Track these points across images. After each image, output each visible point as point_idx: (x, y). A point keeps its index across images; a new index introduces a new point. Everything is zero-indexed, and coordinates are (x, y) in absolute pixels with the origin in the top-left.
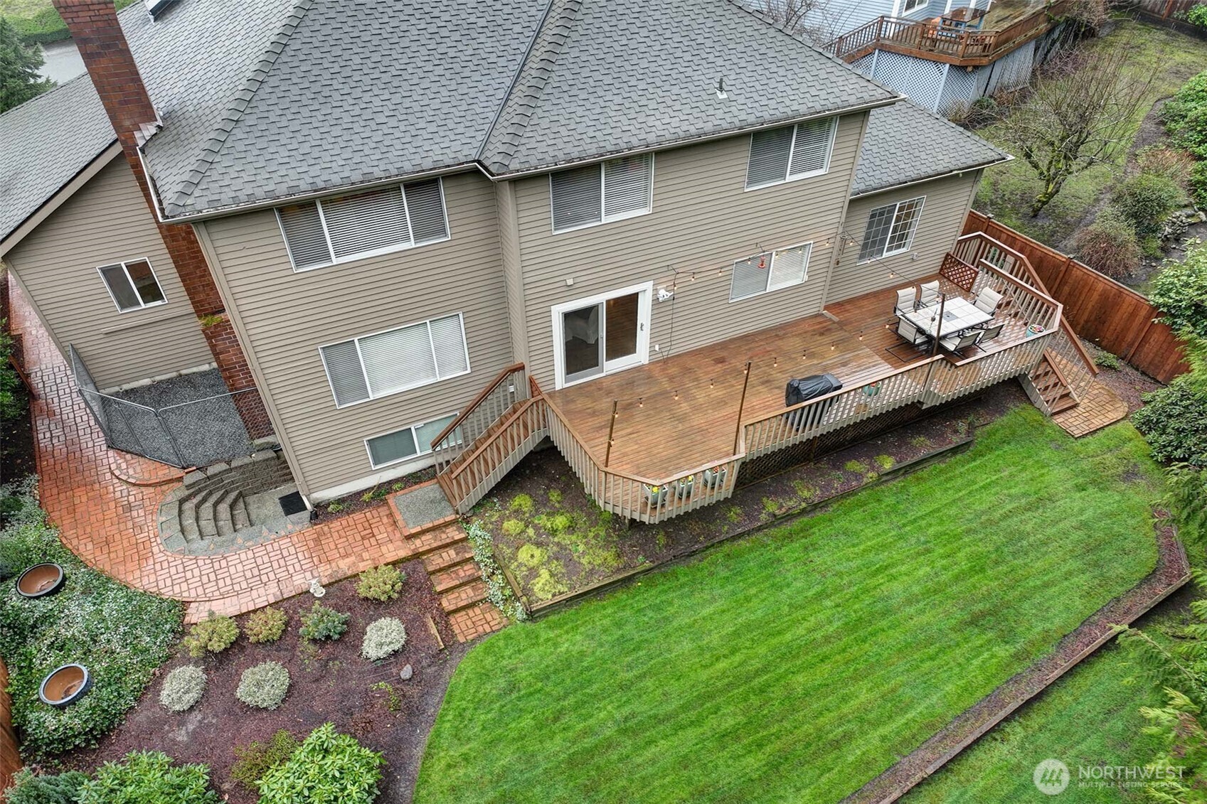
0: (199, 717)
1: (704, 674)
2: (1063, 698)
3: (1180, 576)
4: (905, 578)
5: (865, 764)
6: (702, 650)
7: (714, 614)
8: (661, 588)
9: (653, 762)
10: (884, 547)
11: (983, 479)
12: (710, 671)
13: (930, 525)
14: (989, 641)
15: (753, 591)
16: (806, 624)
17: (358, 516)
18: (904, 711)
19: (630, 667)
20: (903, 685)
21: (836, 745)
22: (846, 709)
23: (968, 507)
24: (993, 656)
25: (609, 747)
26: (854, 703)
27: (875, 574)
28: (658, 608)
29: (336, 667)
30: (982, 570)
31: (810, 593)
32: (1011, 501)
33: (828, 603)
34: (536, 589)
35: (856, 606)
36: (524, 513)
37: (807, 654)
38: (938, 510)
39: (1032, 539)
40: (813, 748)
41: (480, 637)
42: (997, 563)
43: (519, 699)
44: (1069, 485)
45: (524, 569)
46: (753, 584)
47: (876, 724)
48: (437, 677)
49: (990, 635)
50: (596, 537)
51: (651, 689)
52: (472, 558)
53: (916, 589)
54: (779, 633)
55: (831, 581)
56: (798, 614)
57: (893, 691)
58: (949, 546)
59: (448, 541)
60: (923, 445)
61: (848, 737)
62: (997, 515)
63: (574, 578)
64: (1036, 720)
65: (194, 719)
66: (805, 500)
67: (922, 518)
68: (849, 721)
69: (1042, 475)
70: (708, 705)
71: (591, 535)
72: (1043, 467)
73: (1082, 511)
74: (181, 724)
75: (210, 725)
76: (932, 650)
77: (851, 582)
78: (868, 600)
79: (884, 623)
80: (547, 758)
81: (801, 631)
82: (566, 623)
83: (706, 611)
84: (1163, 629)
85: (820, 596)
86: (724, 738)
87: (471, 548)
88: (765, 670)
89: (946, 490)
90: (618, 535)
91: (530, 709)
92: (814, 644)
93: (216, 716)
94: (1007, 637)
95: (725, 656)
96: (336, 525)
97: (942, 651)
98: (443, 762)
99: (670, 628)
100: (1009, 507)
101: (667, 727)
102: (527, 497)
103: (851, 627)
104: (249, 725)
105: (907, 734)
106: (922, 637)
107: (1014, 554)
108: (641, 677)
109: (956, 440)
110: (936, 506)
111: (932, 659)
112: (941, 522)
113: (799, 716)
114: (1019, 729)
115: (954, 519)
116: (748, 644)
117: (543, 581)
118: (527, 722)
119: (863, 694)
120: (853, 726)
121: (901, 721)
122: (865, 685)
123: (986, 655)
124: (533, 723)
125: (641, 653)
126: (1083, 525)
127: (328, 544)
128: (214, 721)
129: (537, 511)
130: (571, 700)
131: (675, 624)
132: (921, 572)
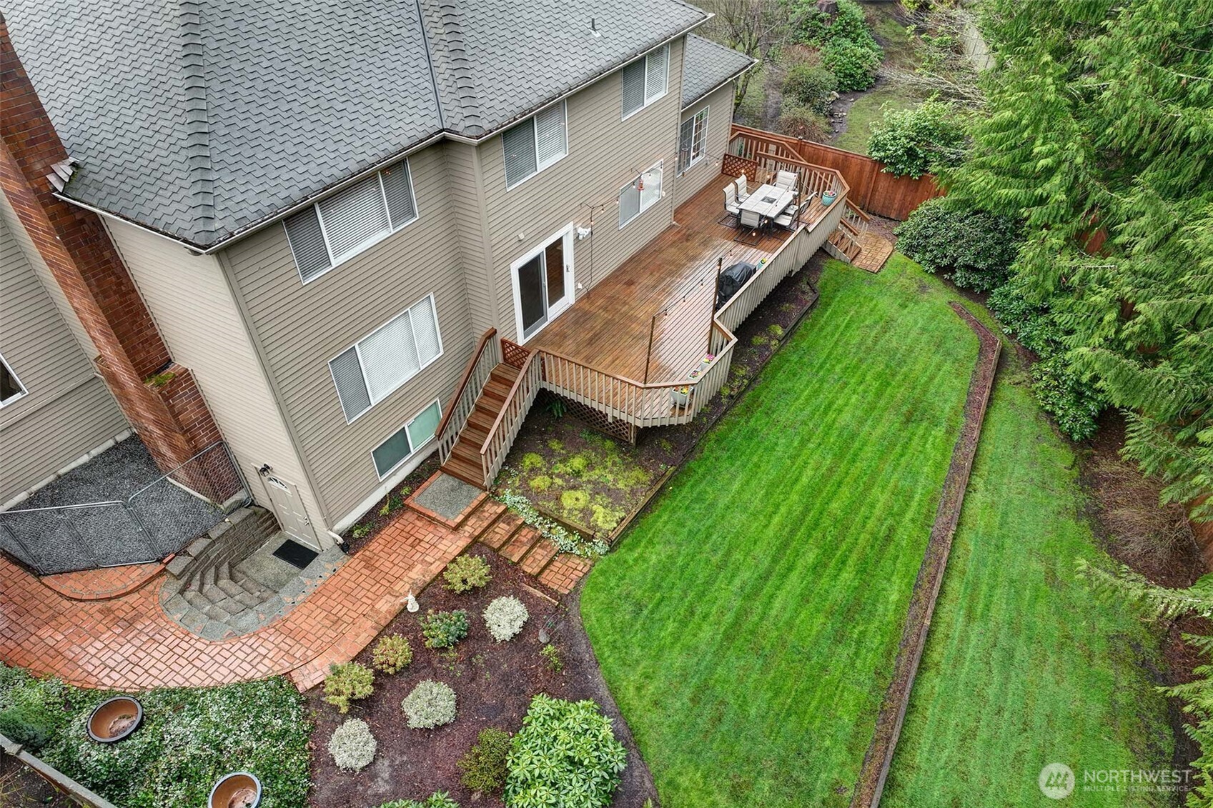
0: (387, 763)
1: (770, 532)
2: (988, 448)
3: (995, 344)
4: (847, 408)
5: (916, 544)
6: (754, 515)
7: (742, 486)
8: (689, 484)
9: (784, 609)
10: (816, 392)
11: (842, 321)
12: (772, 527)
13: (834, 366)
14: (926, 429)
15: (755, 459)
16: (810, 466)
17: (388, 531)
18: (911, 497)
19: (714, 551)
20: (899, 480)
21: (888, 538)
22: (877, 512)
23: (847, 343)
24: (936, 438)
25: (746, 613)
26: (879, 506)
27: (825, 413)
28: (699, 499)
29: (481, 661)
30: (888, 384)
31: (796, 444)
32: (871, 330)
33: (811, 446)
34: (599, 523)
35: (832, 440)
36: (541, 469)
37: (825, 486)
38: (830, 353)
39: (901, 351)
40: (876, 547)
41: (578, 583)
42: (893, 375)
43: (652, 612)
44: (896, 306)
45: (577, 512)
46: (752, 454)
47: (902, 513)
48: (569, 629)
49: (925, 424)
50: (614, 464)
51: (742, 558)
52: (524, 523)
53: (859, 413)
54: (797, 480)
55: (804, 430)
56: (799, 461)
57: (896, 486)
58: (857, 375)
59: (494, 517)
60: (792, 309)
61: (892, 529)
62: (869, 342)
63: (623, 502)
64: (984, 469)
65: (384, 767)
66: (743, 377)
67: (824, 362)
68: (885, 519)
69: (876, 305)
70: (788, 552)
71: (609, 464)
72: (872, 300)
73: (916, 322)
74: (373, 778)
75: (402, 764)
76: (898, 449)
77: (815, 425)
78: (835, 433)
79: (857, 443)
80: (708, 644)
81: (810, 472)
82: (640, 541)
83: (736, 486)
84: (1007, 382)
85: (804, 442)
86: (817, 569)
87: (516, 515)
88: (807, 510)
89: (825, 337)
90: (631, 456)
91: (666, 616)
92: (825, 478)
93: (402, 753)
94: (934, 422)
95: (774, 513)
96: (374, 546)
97: (905, 447)
98: (631, 689)
99: (719, 511)
100: (873, 334)
101: (773, 580)
102: (534, 455)
103: (839, 456)
104: (440, 746)
105: (924, 511)
106: (886, 443)
107: (898, 365)
108: (728, 553)
109: (809, 298)
110: (827, 351)
111: (902, 456)
112: (839, 361)
113: (853, 530)
114: (978, 479)
115: (845, 354)
116: (782, 497)
117: (601, 515)
118: (671, 626)
119: (881, 498)
120: (890, 521)
121: (914, 504)
122: (876, 490)
123: (931, 439)
124: (676, 624)
125: (714, 537)
126: (924, 330)
127: (384, 564)
128: (405, 758)
129: (549, 462)
130: (691, 595)
131: (721, 505)
132: (853, 400)
